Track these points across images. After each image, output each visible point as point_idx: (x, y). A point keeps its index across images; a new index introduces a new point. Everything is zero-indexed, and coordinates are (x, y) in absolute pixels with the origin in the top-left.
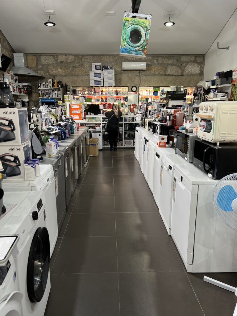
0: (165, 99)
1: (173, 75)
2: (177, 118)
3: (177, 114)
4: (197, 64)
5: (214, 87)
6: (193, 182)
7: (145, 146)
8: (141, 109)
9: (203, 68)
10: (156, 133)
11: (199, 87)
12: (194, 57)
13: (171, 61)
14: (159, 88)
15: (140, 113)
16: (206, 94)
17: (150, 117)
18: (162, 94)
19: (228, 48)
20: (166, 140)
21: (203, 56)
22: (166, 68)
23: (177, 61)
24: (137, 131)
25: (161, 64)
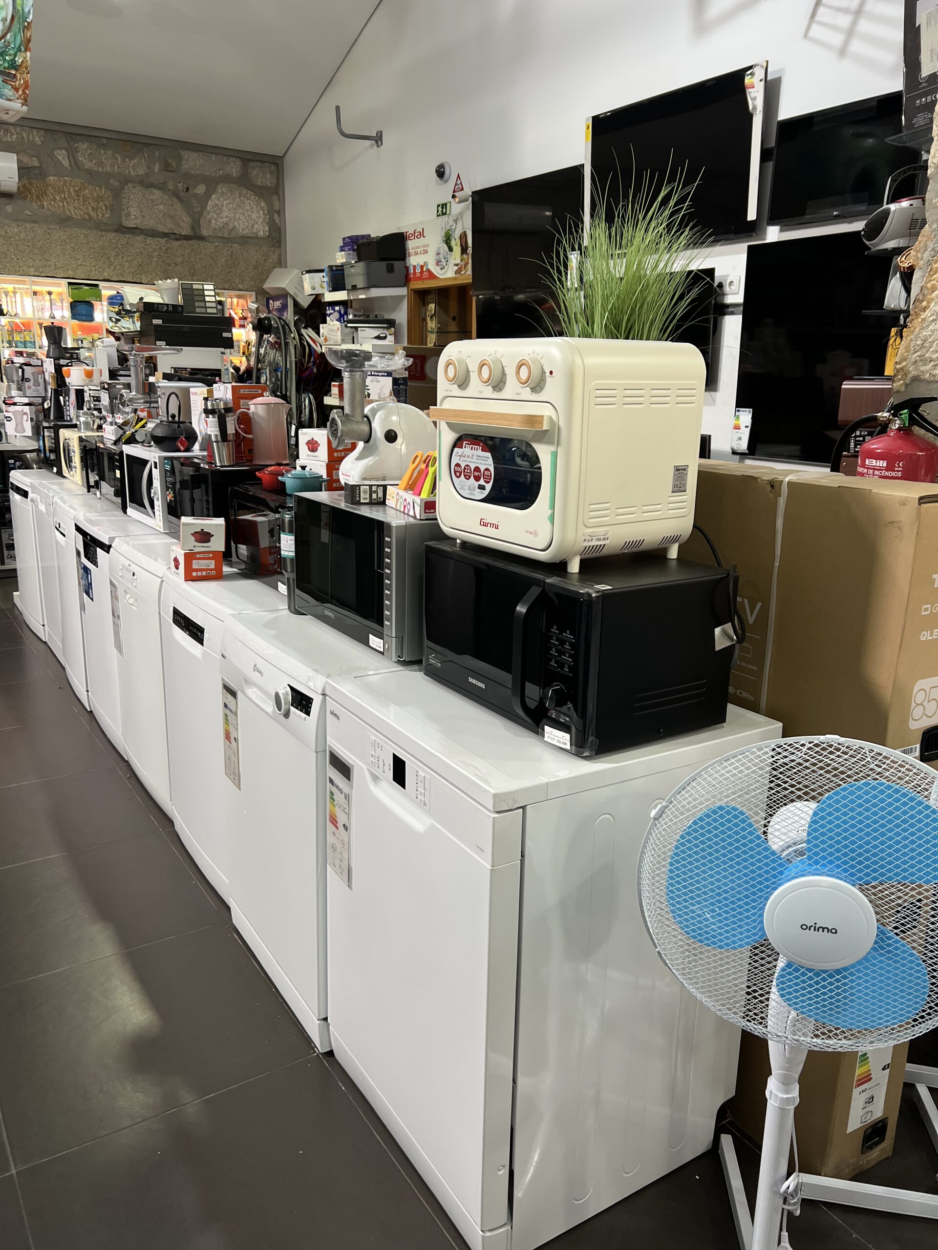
0: (140, 336)
1: (153, 234)
2: (255, 427)
3: (252, 408)
4: (256, 194)
5: (341, 296)
6: (495, 795)
7: (86, 570)
8: (28, 380)
9: (278, 212)
10: (146, 502)
11: (272, 293)
12: (239, 162)
13: (136, 167)
14: (97, 286)
15: (26, 400)
16: (305, 328)
17: (86, 424)
18: (118, 313)
19: (378, 139)
20: (218, 544)
21: (276, 165)
22: (117, 194)
23: (167, 168)
24: (25, 494)
25: (90, 173)
